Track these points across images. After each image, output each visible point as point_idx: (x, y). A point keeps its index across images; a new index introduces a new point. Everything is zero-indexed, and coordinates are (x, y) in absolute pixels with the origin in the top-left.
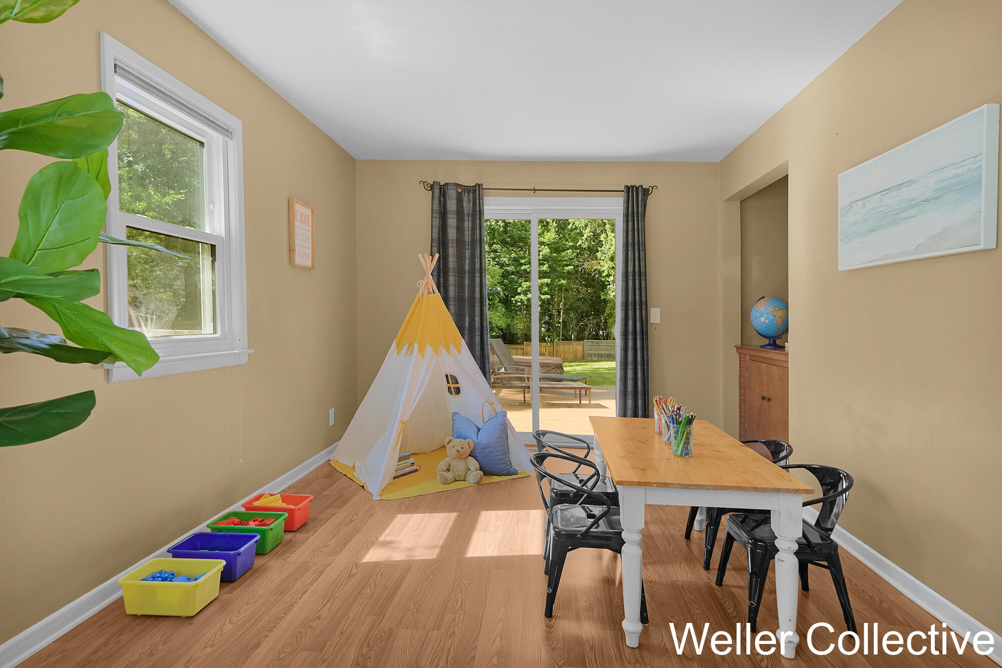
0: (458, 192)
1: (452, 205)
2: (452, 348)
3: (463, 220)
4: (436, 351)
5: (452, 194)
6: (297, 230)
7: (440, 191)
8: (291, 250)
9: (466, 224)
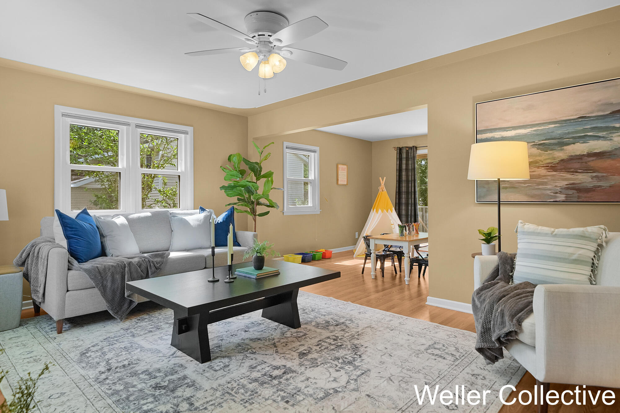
0: (406, 150)
1: (404, 155)
2: (389, 210)
3: (409, 161)
4: (382, 211)
5: (404, 151)
6: (339, 173)
7: (400, 150)
8: (337, 180)
9: (410, 162)
